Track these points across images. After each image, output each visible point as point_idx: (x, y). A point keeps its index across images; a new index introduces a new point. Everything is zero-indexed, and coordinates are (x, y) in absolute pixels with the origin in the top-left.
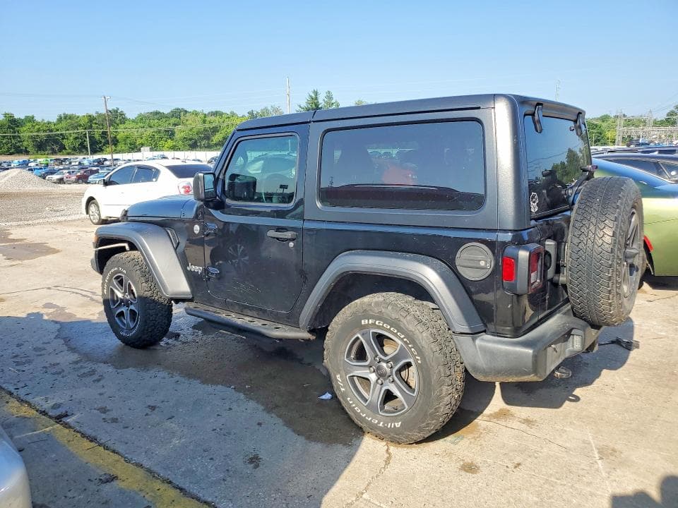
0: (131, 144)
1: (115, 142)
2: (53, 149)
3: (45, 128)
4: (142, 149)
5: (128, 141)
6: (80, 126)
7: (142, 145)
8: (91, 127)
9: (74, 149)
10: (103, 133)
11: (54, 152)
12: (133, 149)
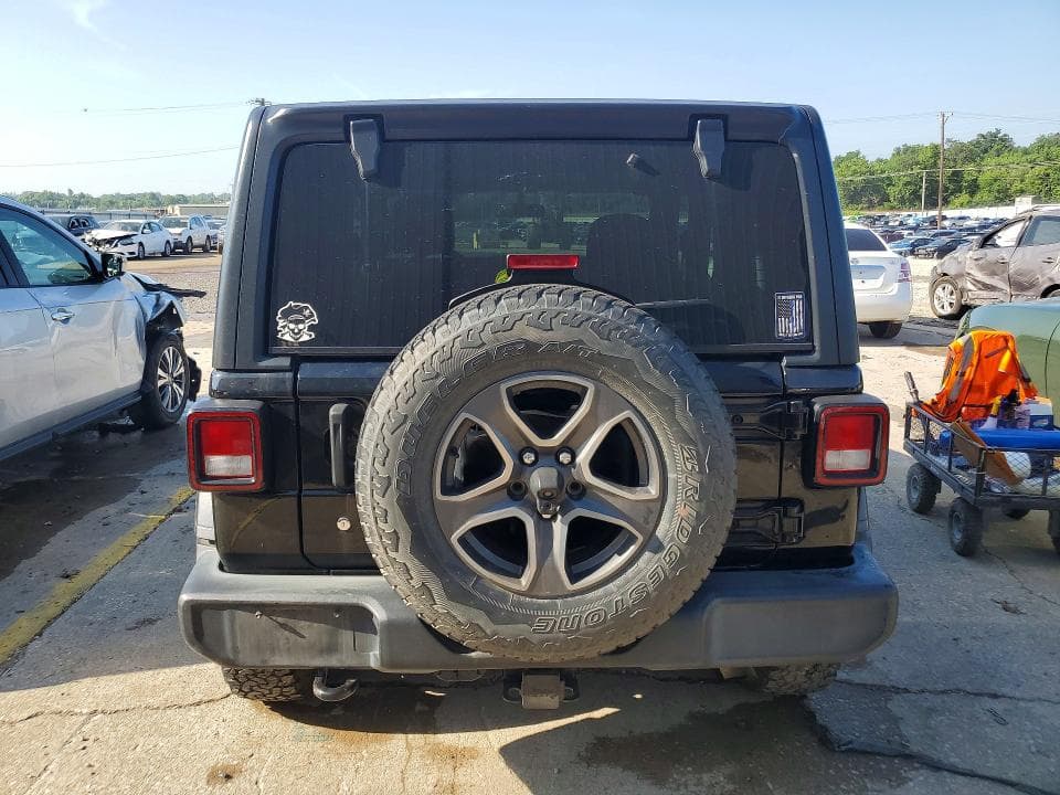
0: (998, 192)
1: (974, 188)
2: (870, 202)
3: (864, 169)
4: (1018, 199)
5: (995, 187)
6: (917, 163)
7: (1022, 192)
8: (935, 165)
9: (902, 201)
10: (954, 173)
11: (871, 206)
12: (1002, 200)
